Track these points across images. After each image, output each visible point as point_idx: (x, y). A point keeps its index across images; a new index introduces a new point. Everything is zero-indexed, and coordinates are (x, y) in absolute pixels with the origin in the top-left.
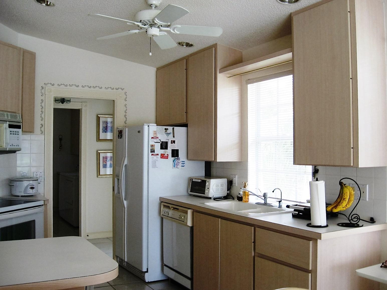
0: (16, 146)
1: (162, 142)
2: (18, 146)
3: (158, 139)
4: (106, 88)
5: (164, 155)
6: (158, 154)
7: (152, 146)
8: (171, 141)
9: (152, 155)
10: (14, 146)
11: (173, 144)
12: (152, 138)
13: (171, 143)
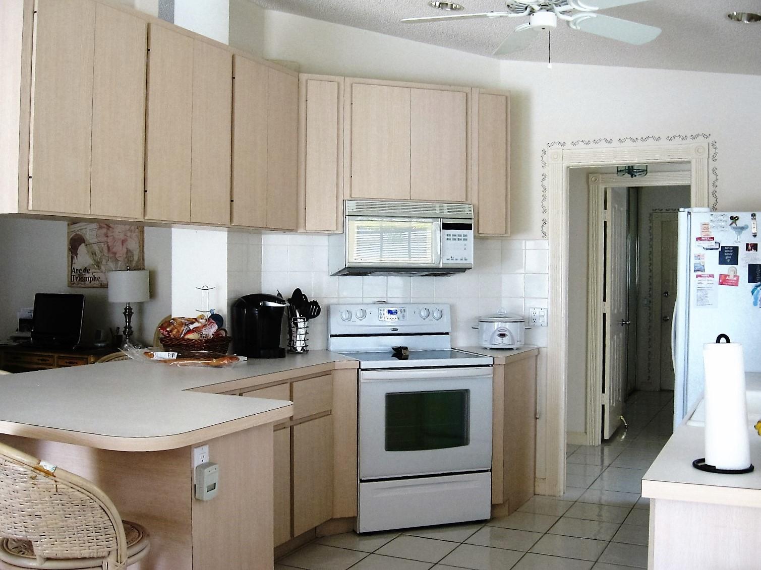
0: (462, 260)
1: (723, 247)
2: (466, 260)
3: (714, 242)
4: (670, 137)
5: (727, 278)
6: (712, 276)
7: (698, 257)
8: (747, 245)
9: (698, 276)
10: (456, 259)
11: (753, 252)
12: (699, 239)
13: (747, 249)
